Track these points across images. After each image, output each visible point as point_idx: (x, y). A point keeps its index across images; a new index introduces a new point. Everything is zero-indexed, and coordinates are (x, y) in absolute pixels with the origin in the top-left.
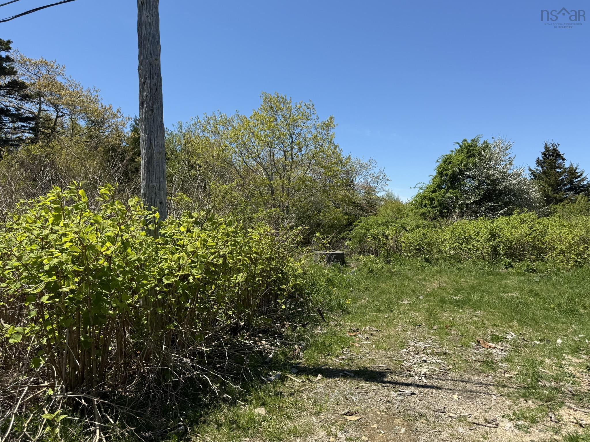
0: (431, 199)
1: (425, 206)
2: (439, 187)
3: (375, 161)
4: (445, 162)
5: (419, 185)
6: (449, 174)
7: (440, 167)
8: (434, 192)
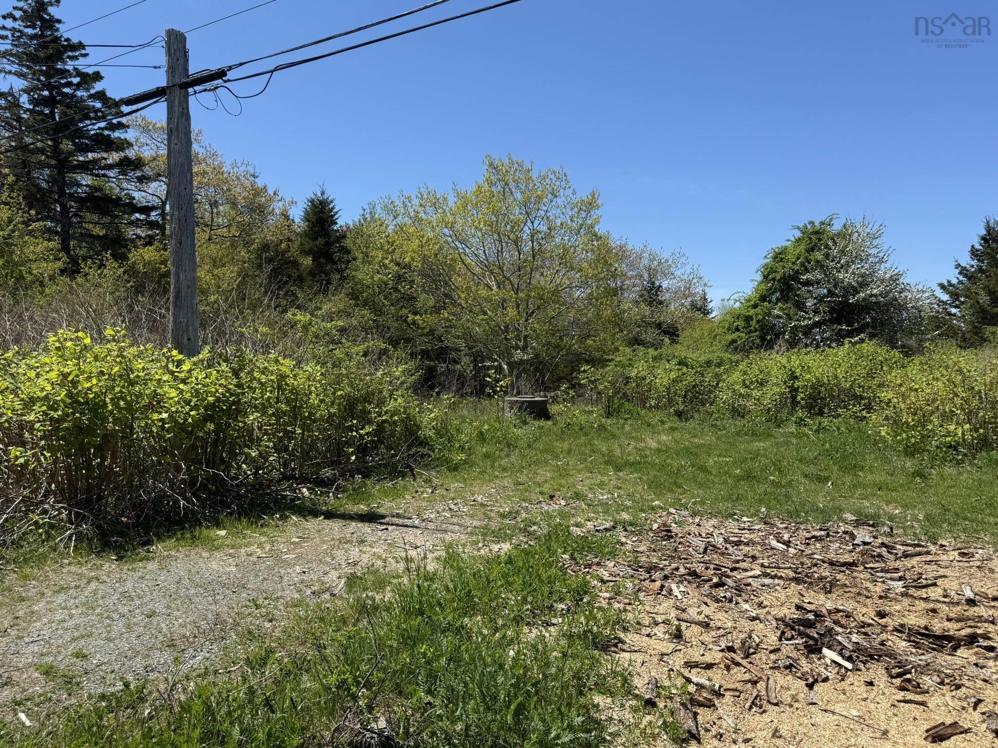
0: (748, 319)
1: (737, 330)
2: (763, 298)
3: (684, 255)
4: (775, 258)
5: (735, 297)
6: (778, 277)
7: (766, 266)
8: (755, 306)
